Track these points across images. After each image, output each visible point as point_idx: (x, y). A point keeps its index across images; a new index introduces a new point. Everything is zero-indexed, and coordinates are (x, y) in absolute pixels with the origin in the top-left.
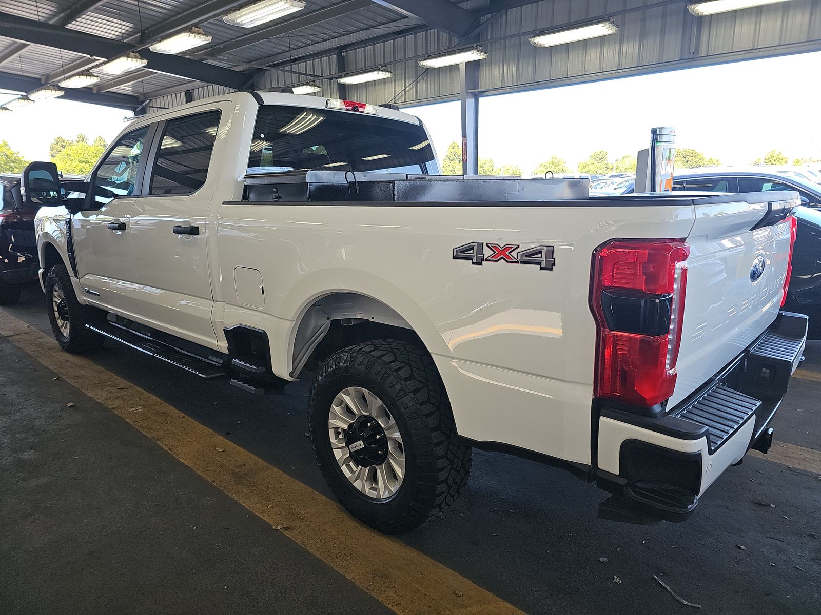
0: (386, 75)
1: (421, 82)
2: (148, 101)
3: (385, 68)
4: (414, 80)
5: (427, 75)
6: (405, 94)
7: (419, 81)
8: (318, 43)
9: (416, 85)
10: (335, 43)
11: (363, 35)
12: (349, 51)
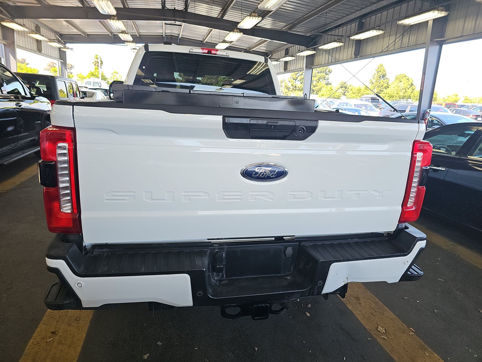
0: (381, 32)
1: (406, 35)
2: (271, 55)
3: (379, 28)
4: (402, 34)
5: (411, 30)
6: (395, 44)
7: (405, 35)
8: (349, 15)
9: (402, 37)
10: (358, 14)
11: (374, 7)
12: (367, 18)
